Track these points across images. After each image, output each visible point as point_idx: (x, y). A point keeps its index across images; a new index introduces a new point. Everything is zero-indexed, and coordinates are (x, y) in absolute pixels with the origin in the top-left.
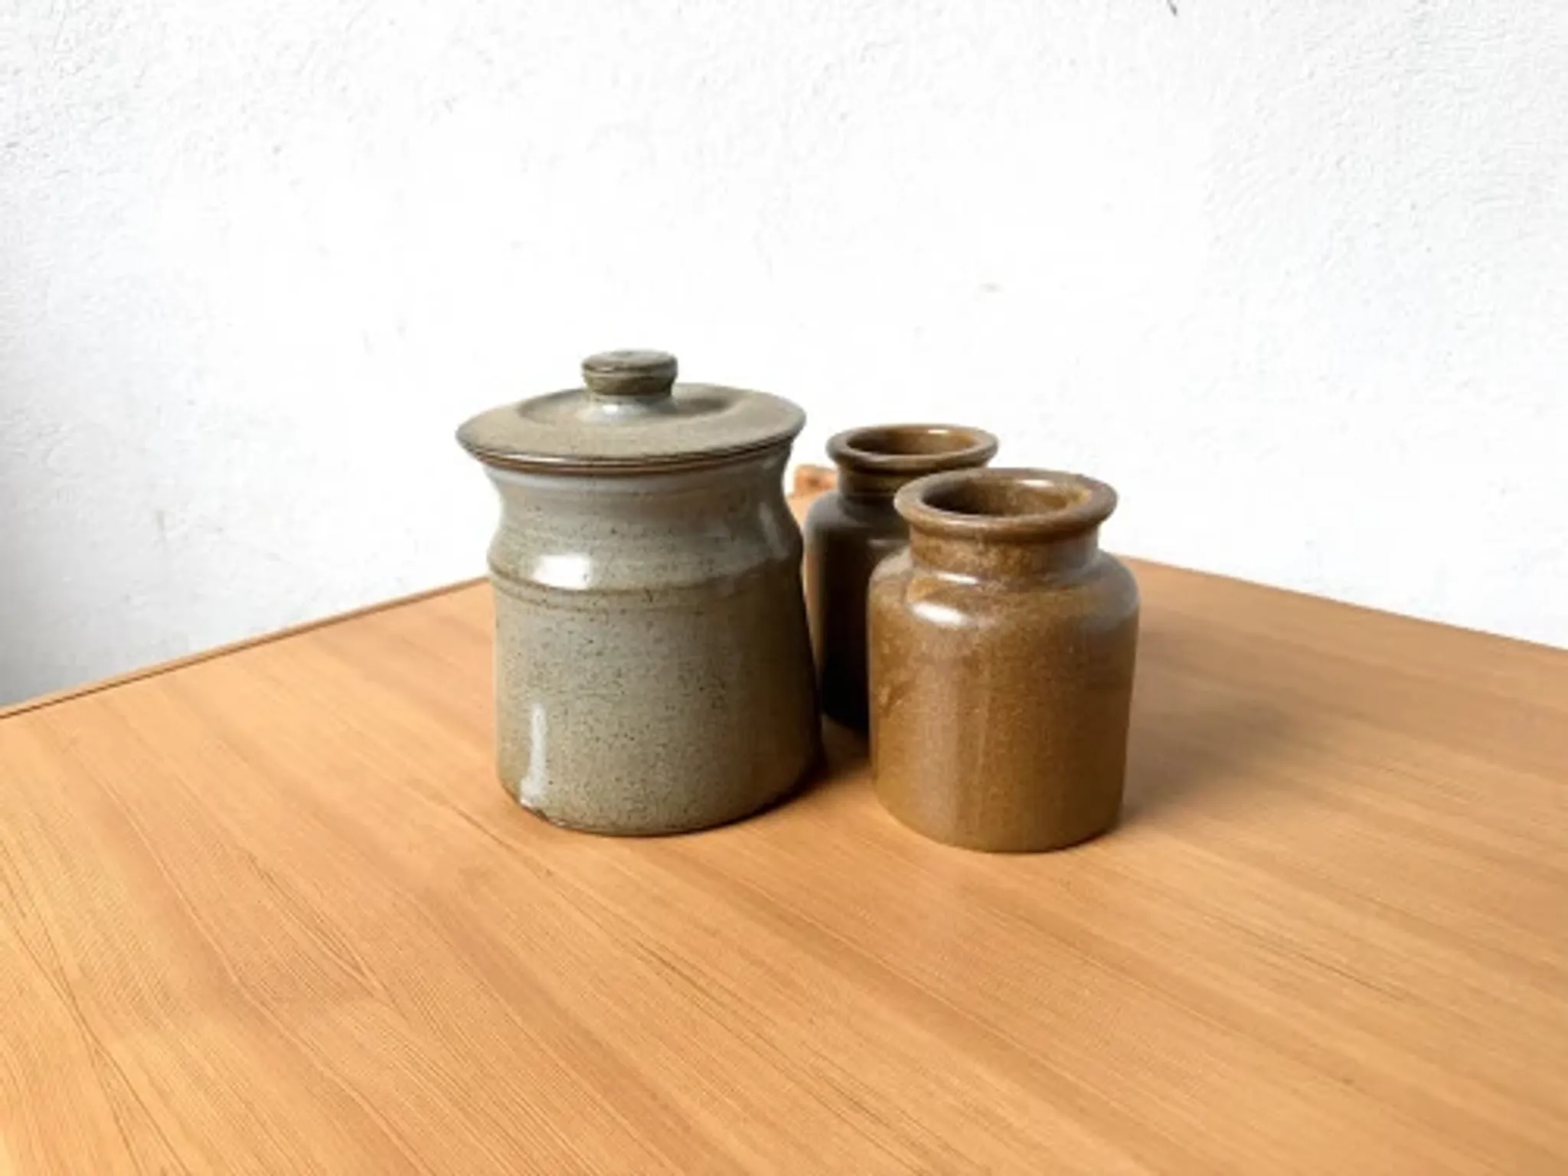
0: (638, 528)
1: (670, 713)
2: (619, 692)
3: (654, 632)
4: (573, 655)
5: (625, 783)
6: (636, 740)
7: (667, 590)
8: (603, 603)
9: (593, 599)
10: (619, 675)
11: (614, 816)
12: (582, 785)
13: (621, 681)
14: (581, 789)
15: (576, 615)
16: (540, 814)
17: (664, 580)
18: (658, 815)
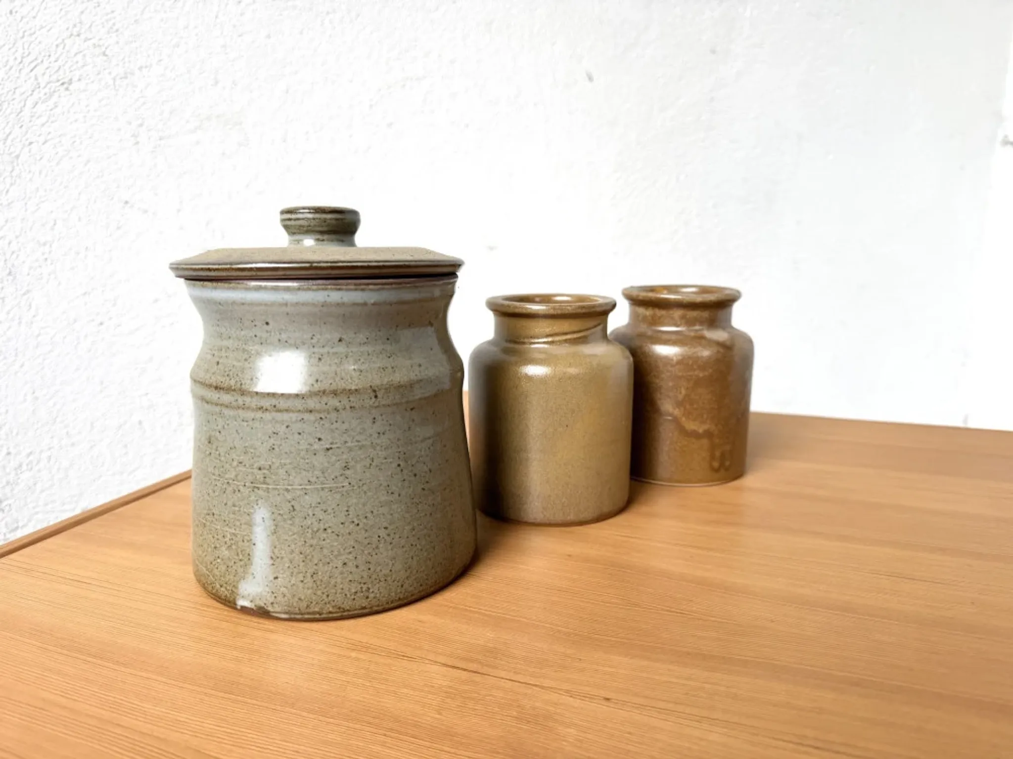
0: (361, 337)
1: (391, 498)
2: (346, 484)
3: (378, 427)
4: (303, 453)
5: (351, 566)
6: (361, 525)
7: (390, 388)
8: (334, 402)
9: (325, 399)
10: (346, 468)
11: (339, 599)
12: (309, 575)
13: (348, 472)
14: (309, 579)
15: (306, 416)
16: (262, 613)
17: (386, 381)
18: (379, 592)
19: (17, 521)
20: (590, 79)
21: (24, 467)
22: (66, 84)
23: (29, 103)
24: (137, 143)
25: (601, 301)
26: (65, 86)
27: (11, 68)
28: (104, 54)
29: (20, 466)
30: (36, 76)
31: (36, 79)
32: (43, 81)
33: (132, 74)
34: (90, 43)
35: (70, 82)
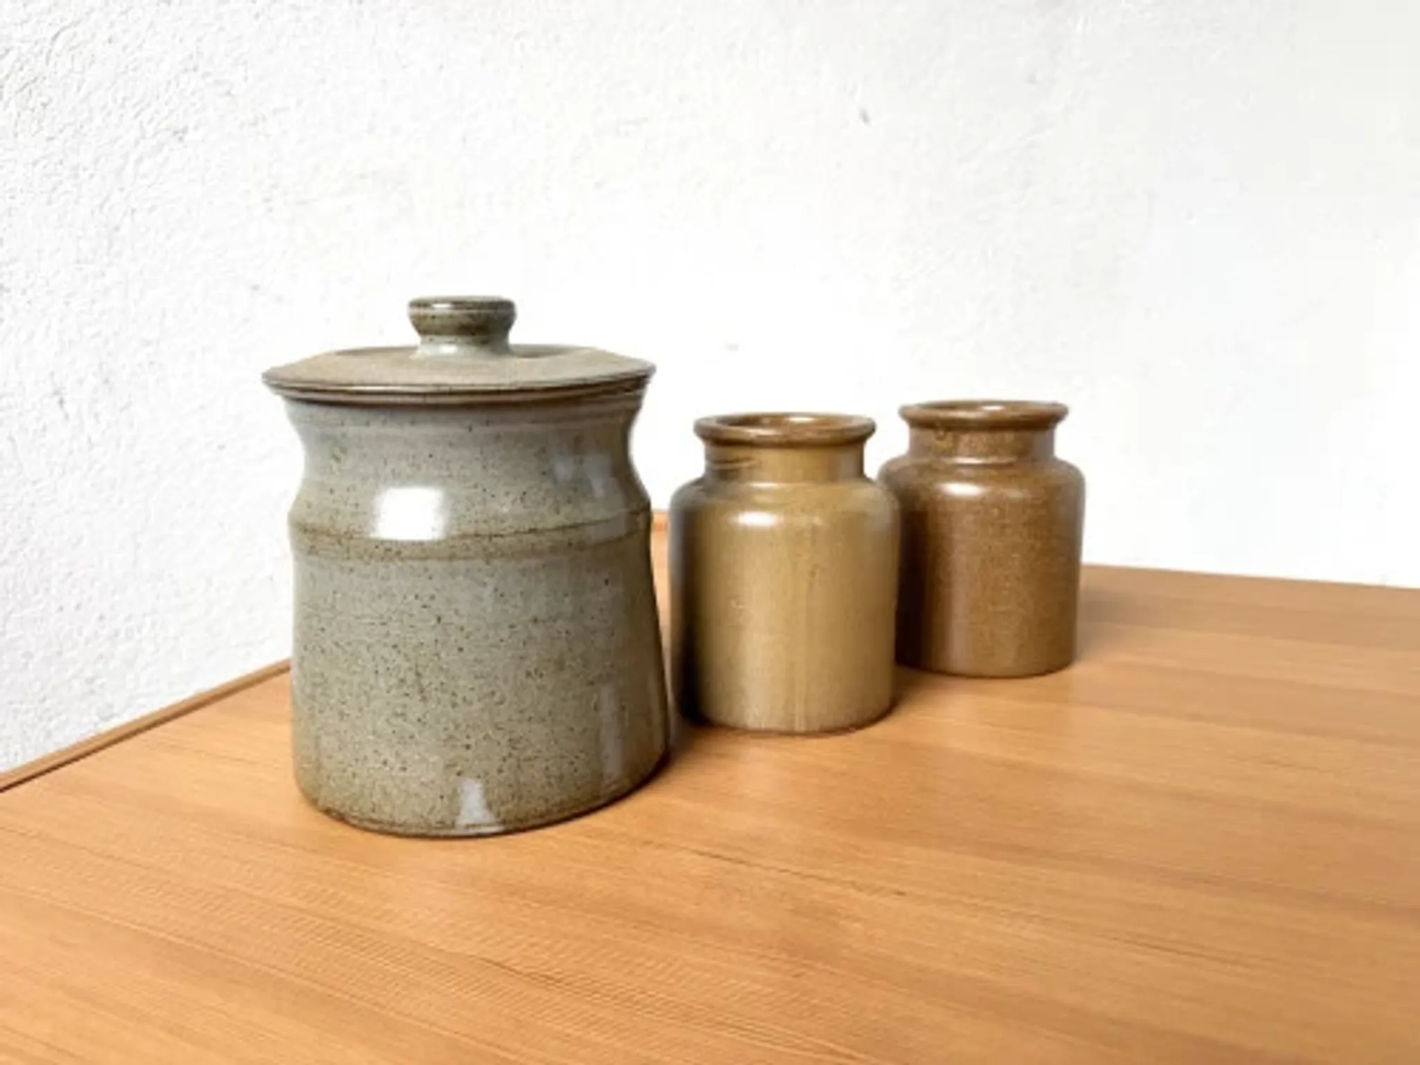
19: (111, 706)
20: (865, 118)
21: (122, 635)
22: (180, 134)
23: (133, 157)
24: (270, 210)
25: (855, 424)
26: (180, 135)
27: (110, 113)
28: (228, 93)
29: (117, 634)
30: (141, 122)
31: (141, 126)
32: (150, 130)
33: (264, 119)
34: (209, 80)
35: (185, 131)
